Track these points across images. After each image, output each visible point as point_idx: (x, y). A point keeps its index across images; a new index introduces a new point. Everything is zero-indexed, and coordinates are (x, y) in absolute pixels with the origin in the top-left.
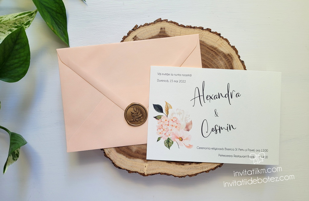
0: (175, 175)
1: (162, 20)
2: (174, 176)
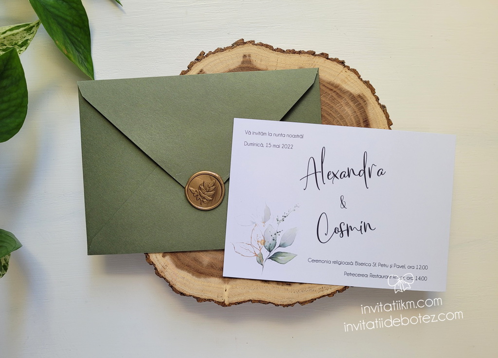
0: (276, 302)
1: (245, 41)
2: (274, 304)
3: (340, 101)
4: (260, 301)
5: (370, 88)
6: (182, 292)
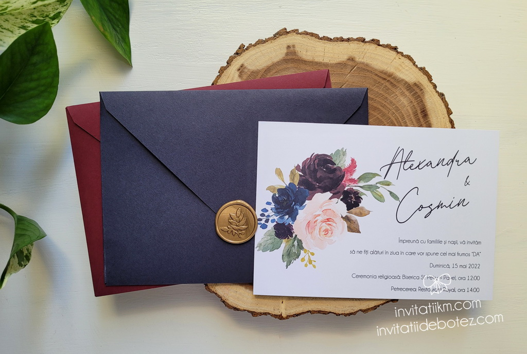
0: (337, 312)
1: (288, 31)
2: (335, 314)
3: (395, 91)
4: (319, 312)
5: (426, 75)
6: (236, 306)
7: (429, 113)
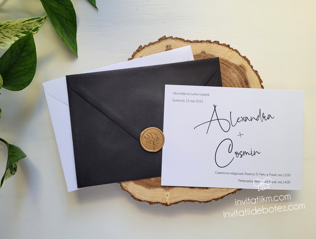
0: (200, 200)
1: (167, 37)
3: (229, 70)
4: (189, 201)
6: (140, 199)
7: (249, 82)
